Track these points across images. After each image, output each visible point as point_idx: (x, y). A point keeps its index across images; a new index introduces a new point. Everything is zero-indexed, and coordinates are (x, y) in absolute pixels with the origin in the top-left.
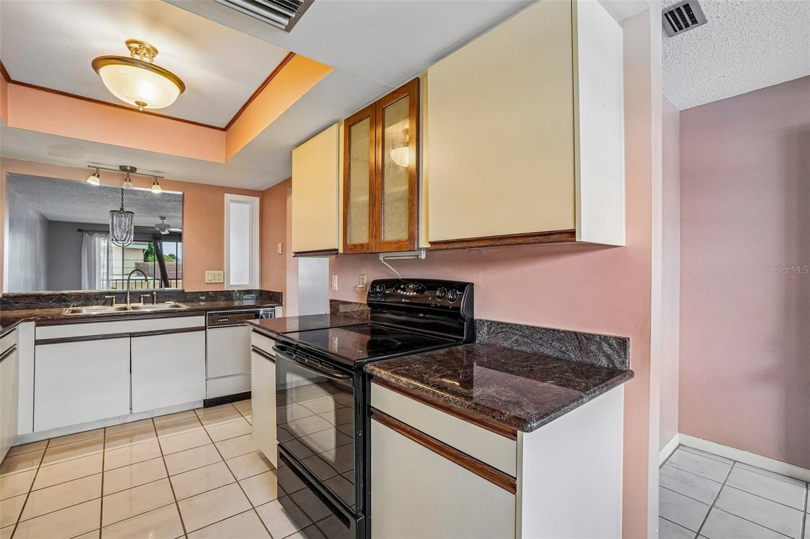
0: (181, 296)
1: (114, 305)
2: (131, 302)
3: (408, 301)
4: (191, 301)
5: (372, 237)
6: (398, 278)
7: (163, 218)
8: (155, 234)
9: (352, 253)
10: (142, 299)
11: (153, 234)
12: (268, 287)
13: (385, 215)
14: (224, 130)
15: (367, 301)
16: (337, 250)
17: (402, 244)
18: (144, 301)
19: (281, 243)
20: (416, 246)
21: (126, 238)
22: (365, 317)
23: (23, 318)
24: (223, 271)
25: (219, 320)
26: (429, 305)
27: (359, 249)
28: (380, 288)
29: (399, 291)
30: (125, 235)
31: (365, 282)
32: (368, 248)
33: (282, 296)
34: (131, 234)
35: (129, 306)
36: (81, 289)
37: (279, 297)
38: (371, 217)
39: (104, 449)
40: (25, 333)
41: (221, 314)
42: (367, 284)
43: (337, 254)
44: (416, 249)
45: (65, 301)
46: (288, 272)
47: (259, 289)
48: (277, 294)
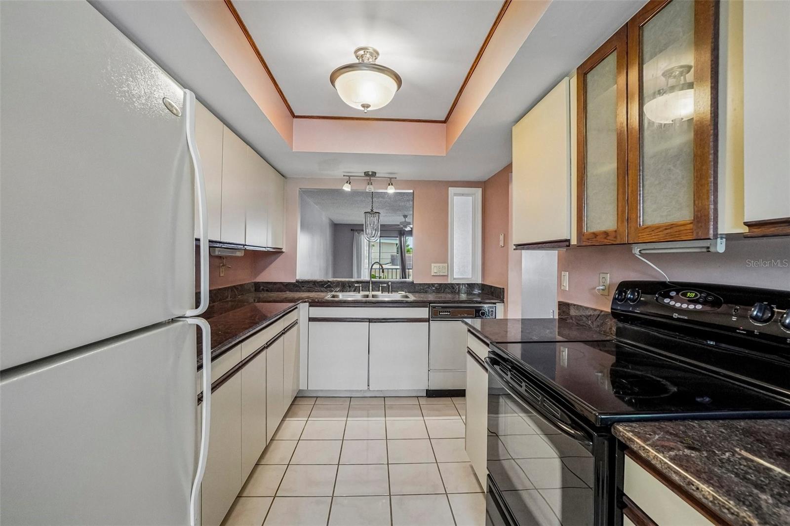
0: (412, 287)
1: (361, 292)
2: (373, 291)
3: (686, 318)
4: (419, 292)
5: (623, 222)
6: (662, 280)
7: (405, 216)
8: (401, 231)
9: (589, 244)
10: (380, 288)
11: (399, 231)
12: (491, 282)
13: (646, 187)
14: (444, 122)
15: (612, 309)
16: (568, 241)
17: (682, 228)
18: (382, 290)
19: (503, 235)
20: (711, 232)
21: (375, 235)
22: (608, 330)
23: (301, 299)
24: (447, 264)
25: (441, 314)
26: (733, 329)
27: (600, 239)
28: (632, 294)
29: (667, 301)
30: (374, 232)
31: (608, 282)
32: (616, 237)
33: (504, 292)
34: (378, 231)
35: (371, 293)
36: (352, 278)
37: (501, 293)
38: (620, 192)
39: (347, 417)
40: (304, 311)
41: (443, 307)
42: (609, 285)
43: (569, 246)
44: (711, 236)
45: (329, 286)
46: (510, 266)
47: (481, 283)
48: (499, 290)
